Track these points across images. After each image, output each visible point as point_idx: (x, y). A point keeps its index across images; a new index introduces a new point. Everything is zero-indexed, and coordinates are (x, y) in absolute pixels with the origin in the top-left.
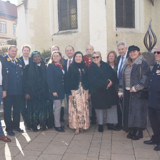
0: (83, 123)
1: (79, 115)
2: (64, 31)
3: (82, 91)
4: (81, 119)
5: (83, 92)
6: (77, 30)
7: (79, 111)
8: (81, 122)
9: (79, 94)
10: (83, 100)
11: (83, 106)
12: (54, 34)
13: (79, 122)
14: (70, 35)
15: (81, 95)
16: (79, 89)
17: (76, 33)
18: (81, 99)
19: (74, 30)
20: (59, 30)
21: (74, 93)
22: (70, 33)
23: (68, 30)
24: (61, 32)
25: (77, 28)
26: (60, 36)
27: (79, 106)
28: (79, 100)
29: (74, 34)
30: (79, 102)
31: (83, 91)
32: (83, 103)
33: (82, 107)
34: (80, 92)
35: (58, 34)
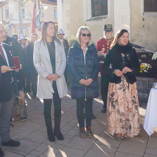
0: (127, 129)
1: (122, 117)
2: (96, 17)
3: (126, 86)
4: (124, 123)
5: (128, 87)
6: (107, 16)
7: (121, 112)
8: (124, 127)
9: (122, 90)
10: (128, 98)
11: (128, 107)
12: (88, 20)
13: (121, 126)
14: (101, 21)
15: (124, 90)
16: (122, 83)
17: (105, 19)
18: (124, 96)
19: (104, 16)
20: (92, 17)
21: (114, 88)
22: (101, 18)
23: (100, 16)
24: (93, 18)
25: (107, 14)
26: (92, 21)
27: (121, 105)
28: (121, 98)
29: (103, 19)
30: (122, 101)
31: (128, 85)
32: (127, 102)
33: (126, 108)
34: (123, 87)
35: (90, 20)
